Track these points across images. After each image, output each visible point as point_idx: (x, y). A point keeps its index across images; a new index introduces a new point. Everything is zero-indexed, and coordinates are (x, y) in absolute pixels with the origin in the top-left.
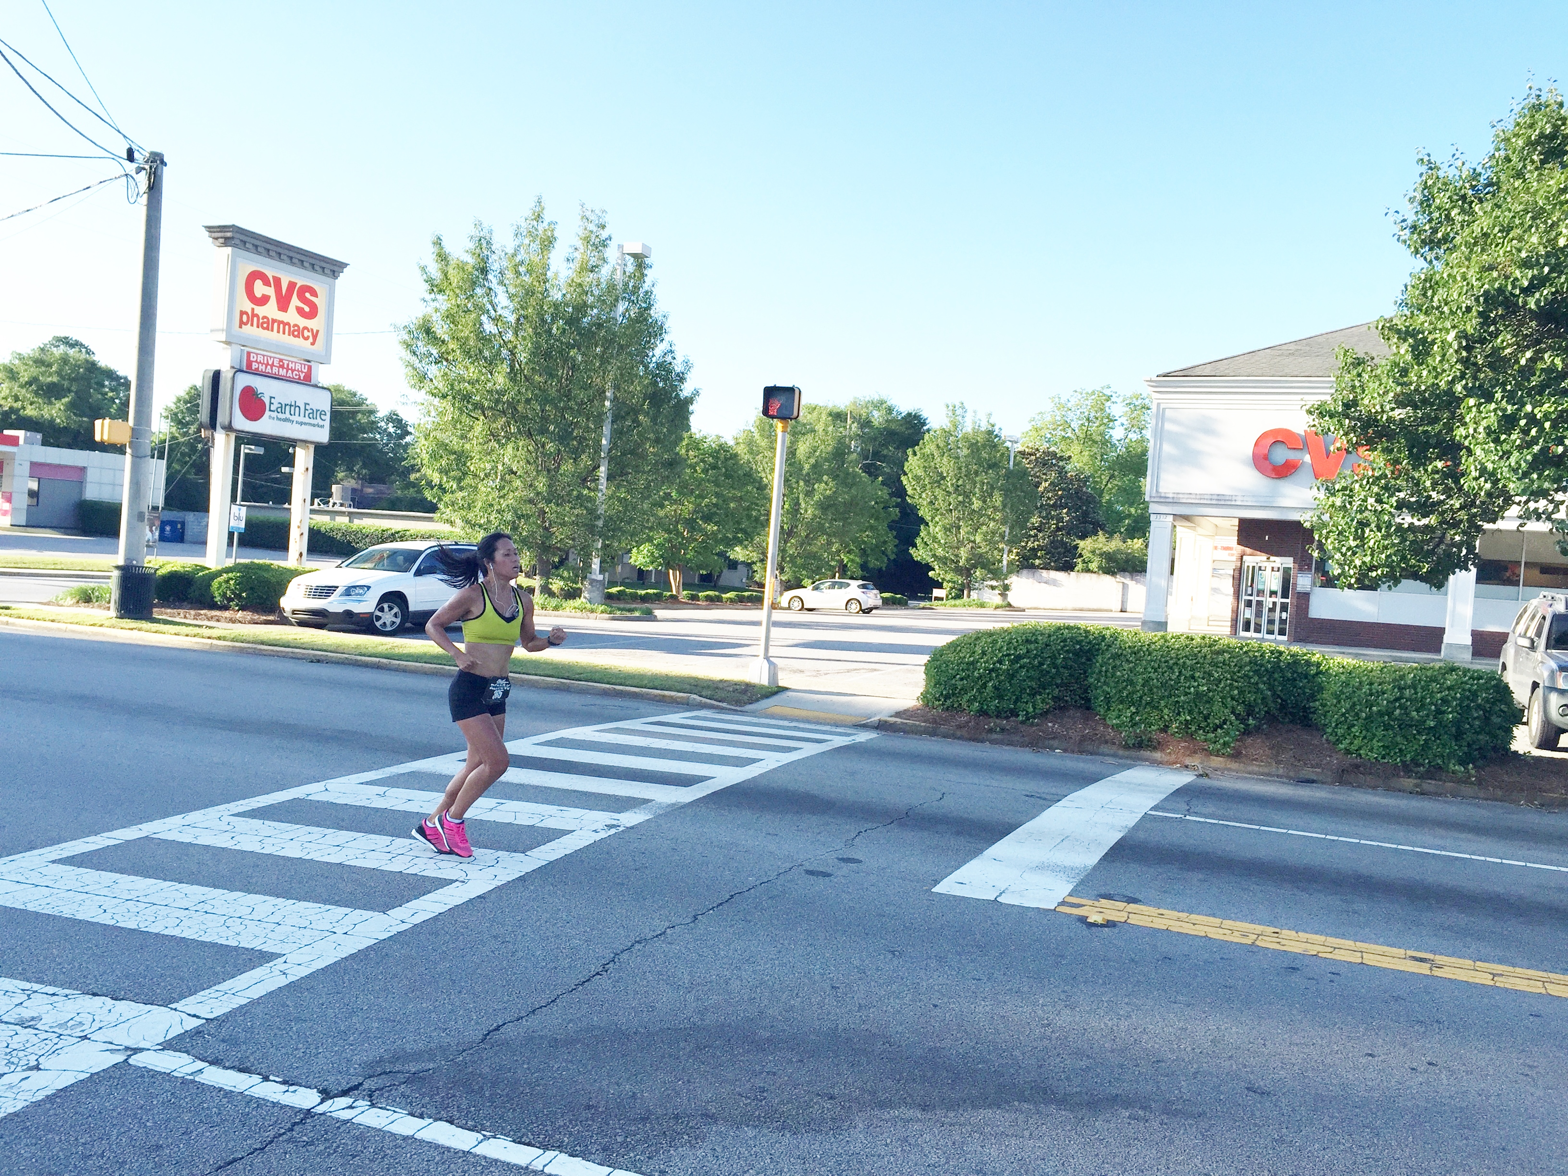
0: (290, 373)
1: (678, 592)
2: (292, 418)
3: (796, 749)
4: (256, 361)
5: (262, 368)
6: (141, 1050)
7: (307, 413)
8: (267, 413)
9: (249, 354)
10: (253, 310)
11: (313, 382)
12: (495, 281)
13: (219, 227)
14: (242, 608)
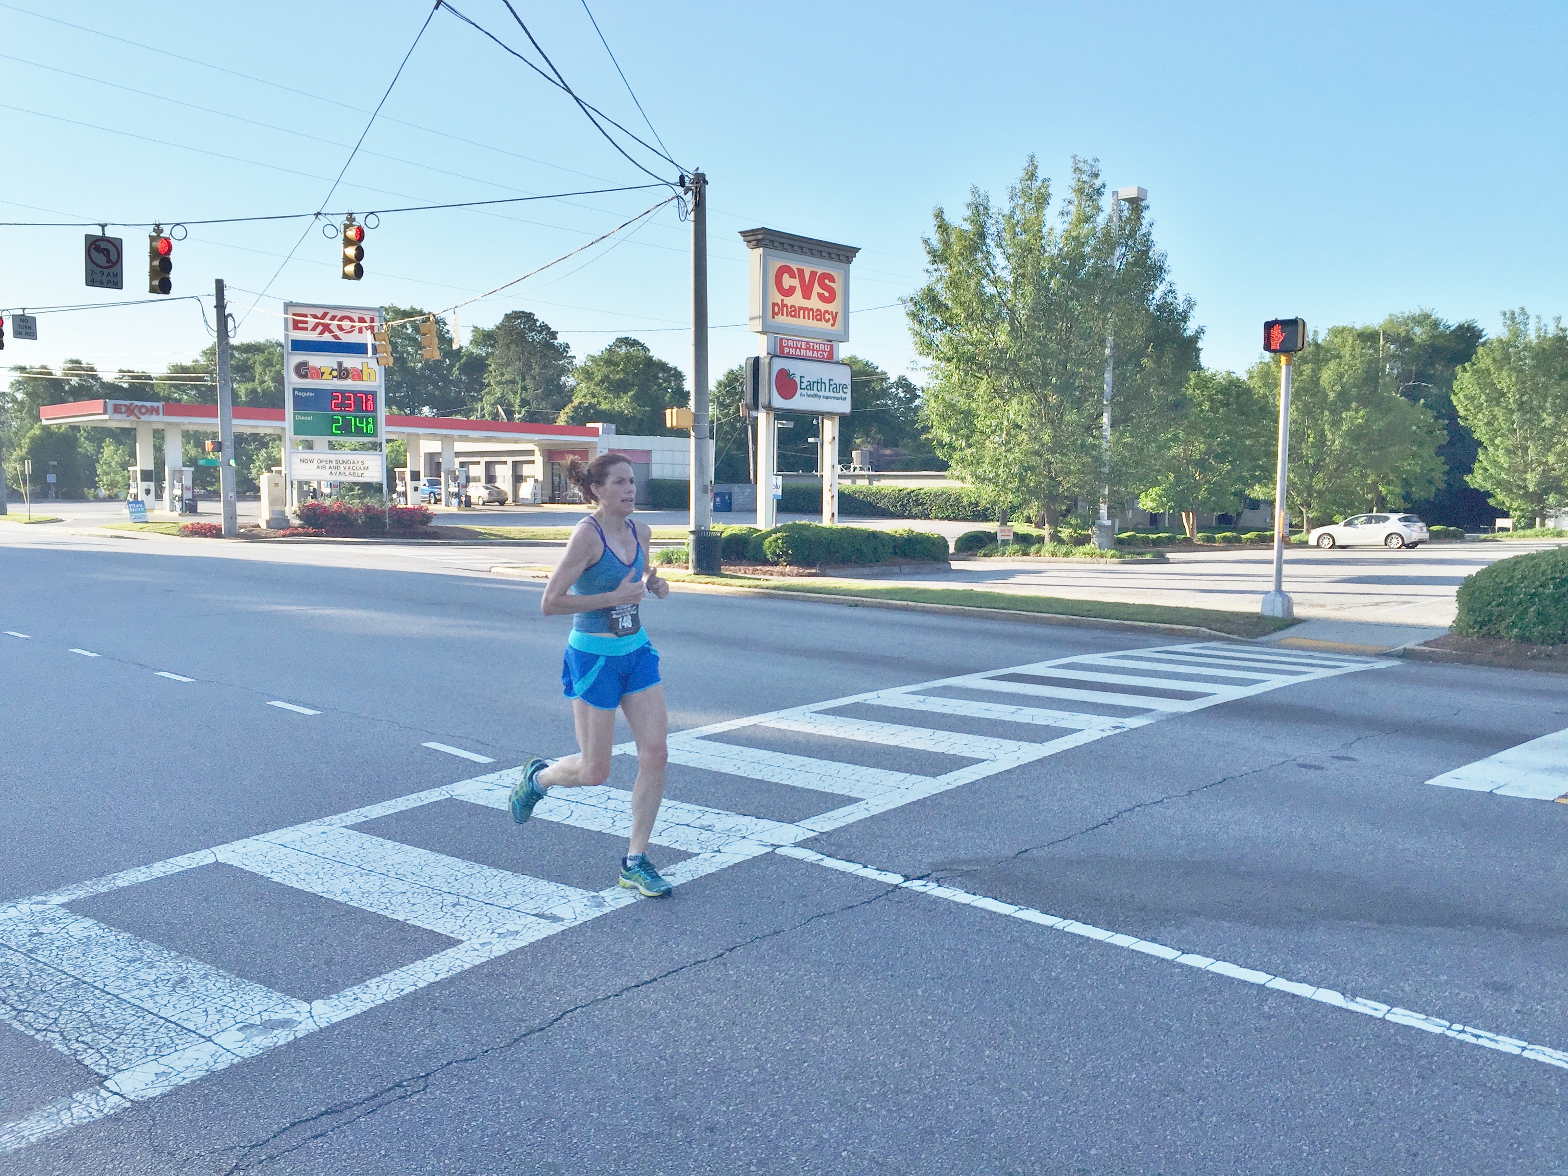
0: (815, 355)
1: (1192, 534)
2: (819, 393)
3: (1305, 673)
4: (787, 346)
5: (792, 351)
6: (782, 846)
7: (832, 388)
8: (799, 391)
10: (782, 300)
11: (835, 359)
12: (992, 244)
13: (752, 230)
14: (790, 564)
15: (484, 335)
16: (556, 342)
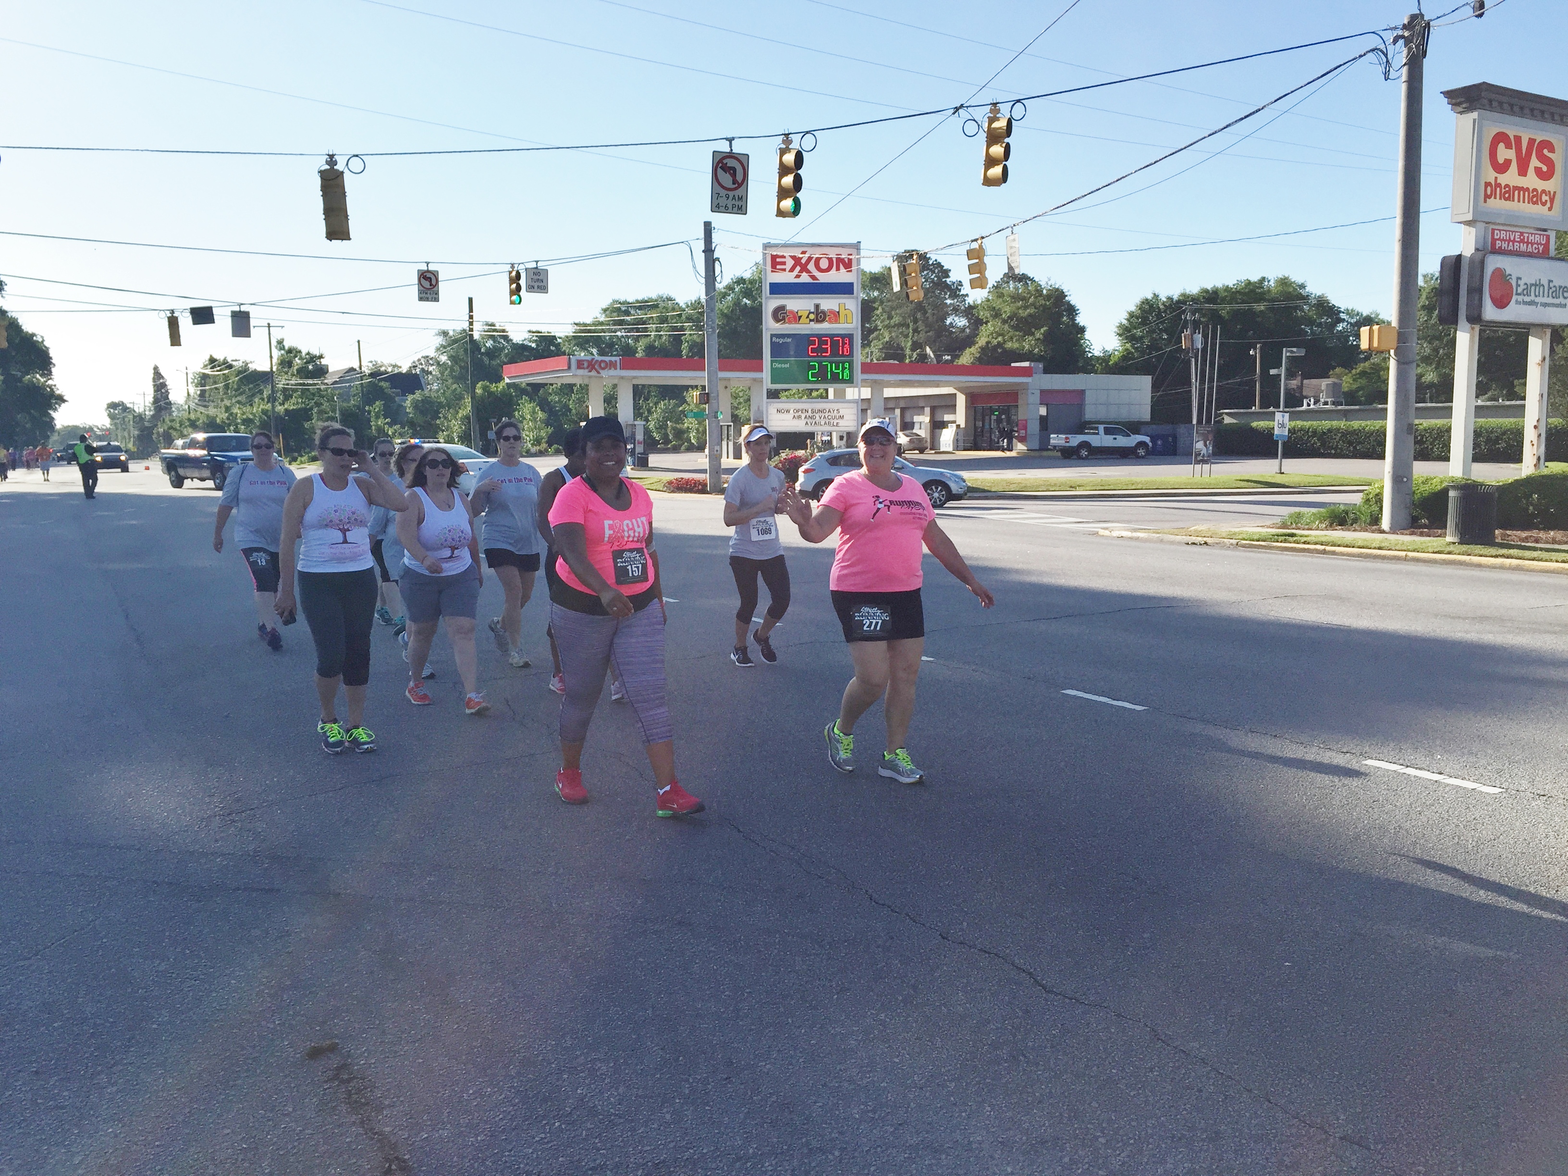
0: (1530, 250)
2: (1537, 300)
4: (1499, 239)
5: (1504, 245)
7: (1551, 291)
8: (1514, 298)
9: (1493, 230)
10: (1496, 178)
11: (1551, 255)
15: (871, 279)
16: (948, 280)
